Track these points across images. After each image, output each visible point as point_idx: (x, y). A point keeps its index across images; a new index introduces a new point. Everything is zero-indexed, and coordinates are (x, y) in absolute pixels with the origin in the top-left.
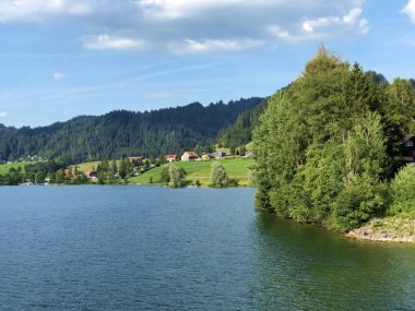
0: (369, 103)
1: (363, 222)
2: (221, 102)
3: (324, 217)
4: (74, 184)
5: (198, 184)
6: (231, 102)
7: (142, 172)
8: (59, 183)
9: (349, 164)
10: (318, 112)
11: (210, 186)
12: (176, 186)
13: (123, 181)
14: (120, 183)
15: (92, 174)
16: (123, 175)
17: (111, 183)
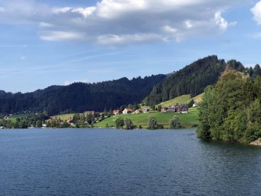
0: (253, 94)
1: (255, 139)
2: (140, 77)
3: (239, 138)
4: (62, 127)
5: (141, 127)
6: (146, 77)
7: (100, 121)
8: (53, 127)
9: (248, 118)
10: (232, 97)
11: (148, 128)
12: (128, 129)
13: (90, 126)
14: (89, 127)
15: (71, 122)
16: (90, 123)
17: (84, 127)
